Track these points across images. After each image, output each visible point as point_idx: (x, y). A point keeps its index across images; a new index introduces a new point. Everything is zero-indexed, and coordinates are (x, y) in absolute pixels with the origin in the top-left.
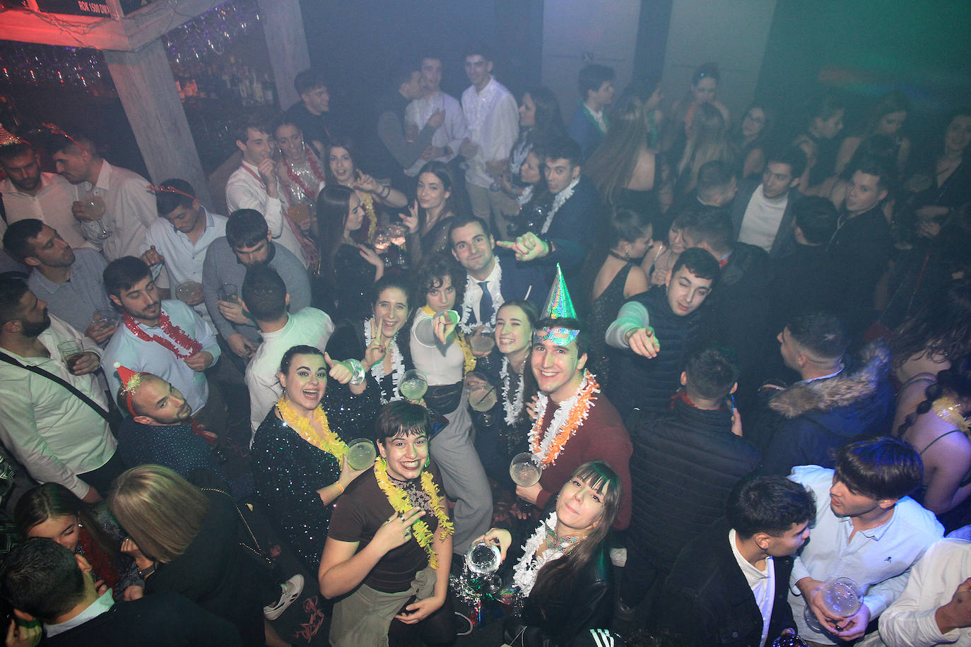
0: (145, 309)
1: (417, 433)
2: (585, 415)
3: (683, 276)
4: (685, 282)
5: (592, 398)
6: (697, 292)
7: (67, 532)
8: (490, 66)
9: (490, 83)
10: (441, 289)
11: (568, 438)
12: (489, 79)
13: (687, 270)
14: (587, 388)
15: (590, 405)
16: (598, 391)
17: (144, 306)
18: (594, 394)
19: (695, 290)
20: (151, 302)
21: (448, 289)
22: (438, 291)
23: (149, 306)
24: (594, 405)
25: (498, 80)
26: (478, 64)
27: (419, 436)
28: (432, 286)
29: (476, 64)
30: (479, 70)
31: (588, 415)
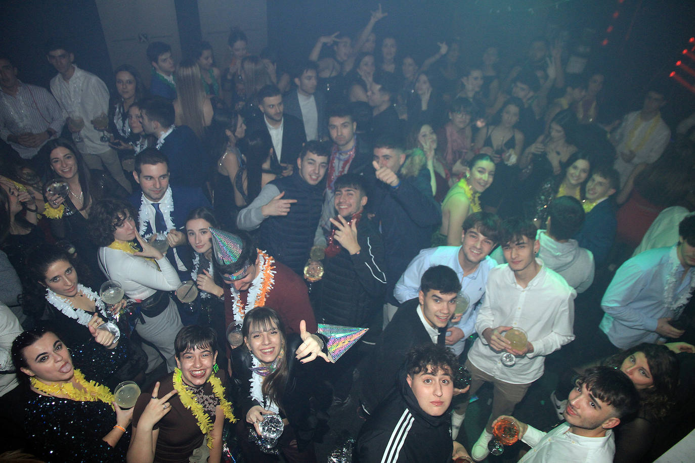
1: (202, 348)
2: (272, 281)
3: (310, 158)
4: (312, 161)
6: (321, 167)
8: (72, 57)
9: (75, 72)
11: (265, 300)
12: (74, 68)
13: (311, 154)
14: (266, 263)
15: (273, 273)
16: (273, 261)
18: (272, 265)
19: (319, 166)
24: (275, 272)
25: (81, 67)
26: (63, 56)
27: (204, 350)
29: (60, 56)
30: (64, 61)
31: (274, 281)
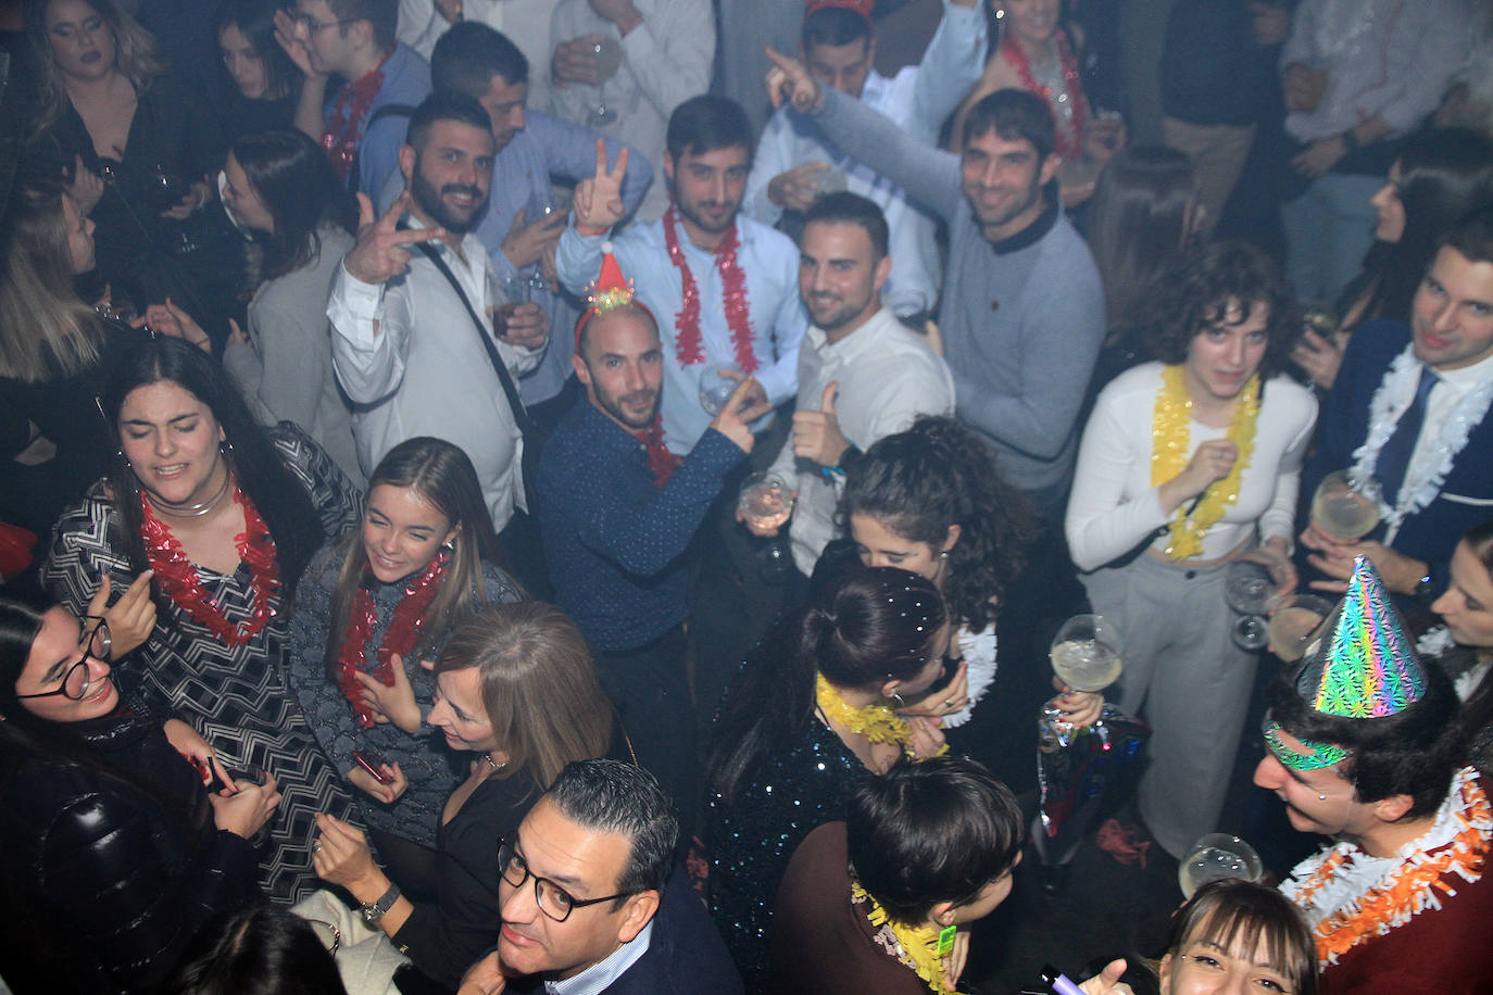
0: (702, 204)
5: (1440, 884)
7: (418, 532)
10: (1239, 331)
17: (706, 198)
20: (720, 199)
21: (1254, 334)
22: (1228, 333)
23: (713, 203)
28: (1221, 315)
